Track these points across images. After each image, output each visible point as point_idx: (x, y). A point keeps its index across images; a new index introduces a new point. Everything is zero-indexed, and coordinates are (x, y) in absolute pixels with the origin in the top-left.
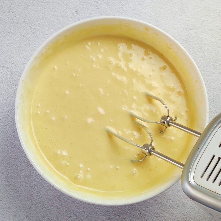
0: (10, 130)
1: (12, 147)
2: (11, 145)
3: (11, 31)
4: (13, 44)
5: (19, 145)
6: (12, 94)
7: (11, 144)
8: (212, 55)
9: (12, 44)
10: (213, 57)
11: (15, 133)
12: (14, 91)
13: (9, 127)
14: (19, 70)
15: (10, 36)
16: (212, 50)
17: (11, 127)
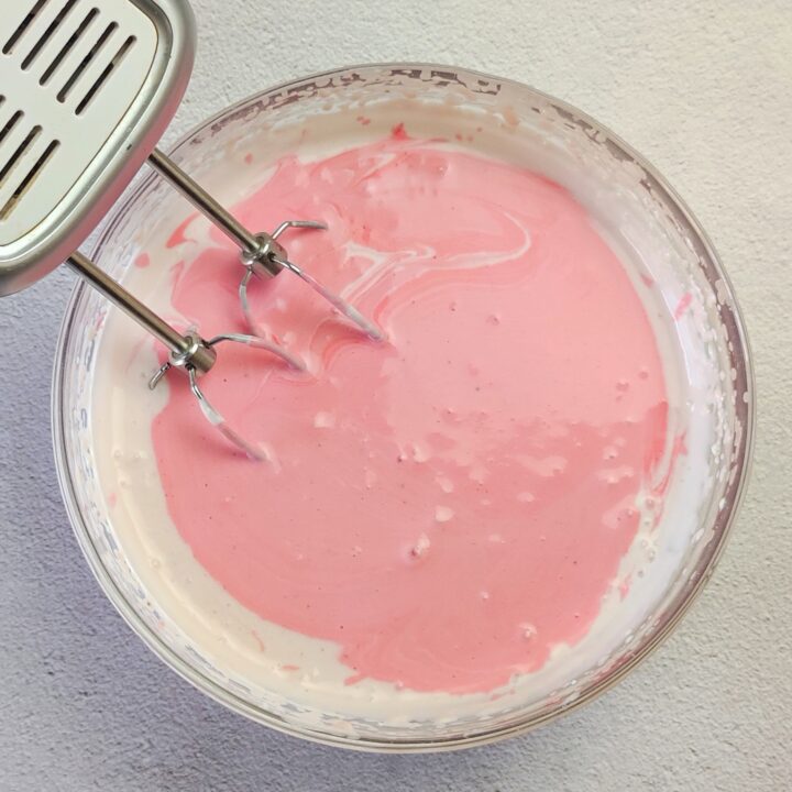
0: (13, 707)
1: (24, 771)
2: (18, 765)
3: (10, 323)
4: (17, 371)
5: (47, 763)
6: (20, 566)
7: (19, 762)
8: (776, 397)
9: (14, 373)
10: (778, 404)
11: (32, 717)
12: (26, 555)
13: (10, 696)
14: (44, 473)
15: (8, 342)
16: (778, 378)
17: (18, 694)
